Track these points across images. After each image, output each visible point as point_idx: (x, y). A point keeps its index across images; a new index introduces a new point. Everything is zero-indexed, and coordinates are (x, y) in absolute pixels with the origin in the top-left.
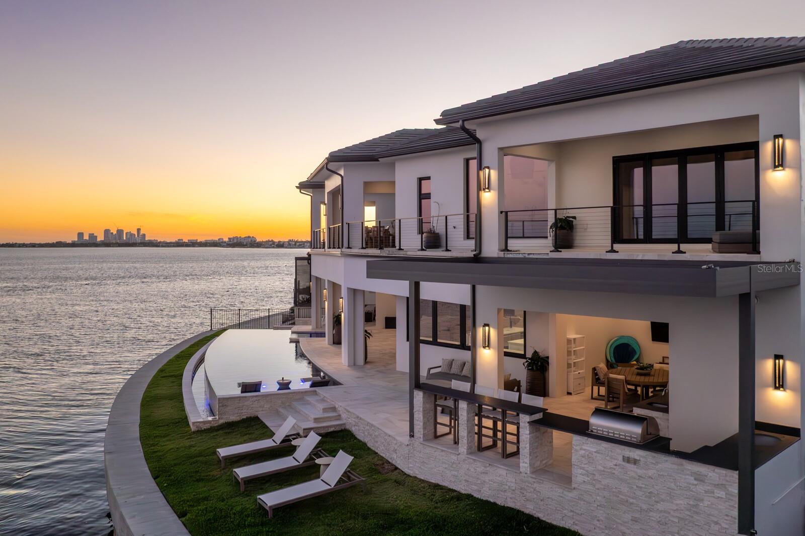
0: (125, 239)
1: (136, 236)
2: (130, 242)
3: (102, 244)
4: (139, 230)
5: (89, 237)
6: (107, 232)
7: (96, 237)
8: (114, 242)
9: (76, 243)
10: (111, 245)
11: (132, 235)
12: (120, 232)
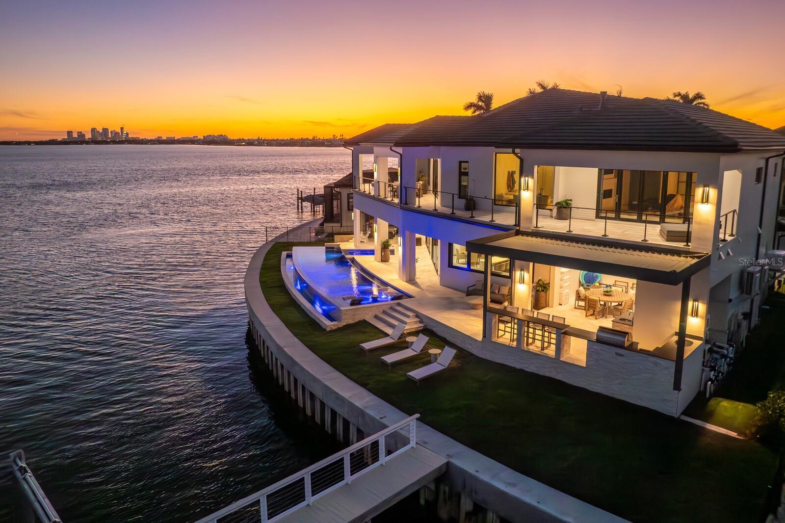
0: (110, 137)
1: (120, 134)
2: (115, 140)
3: (91, 142)
4: (122, 129)
6: (93, 130)
7: (84, 135)
8: (101, 139)
9: (66, 141)
10: (99, 143)
11: (117, 133)
12: (105, 130)
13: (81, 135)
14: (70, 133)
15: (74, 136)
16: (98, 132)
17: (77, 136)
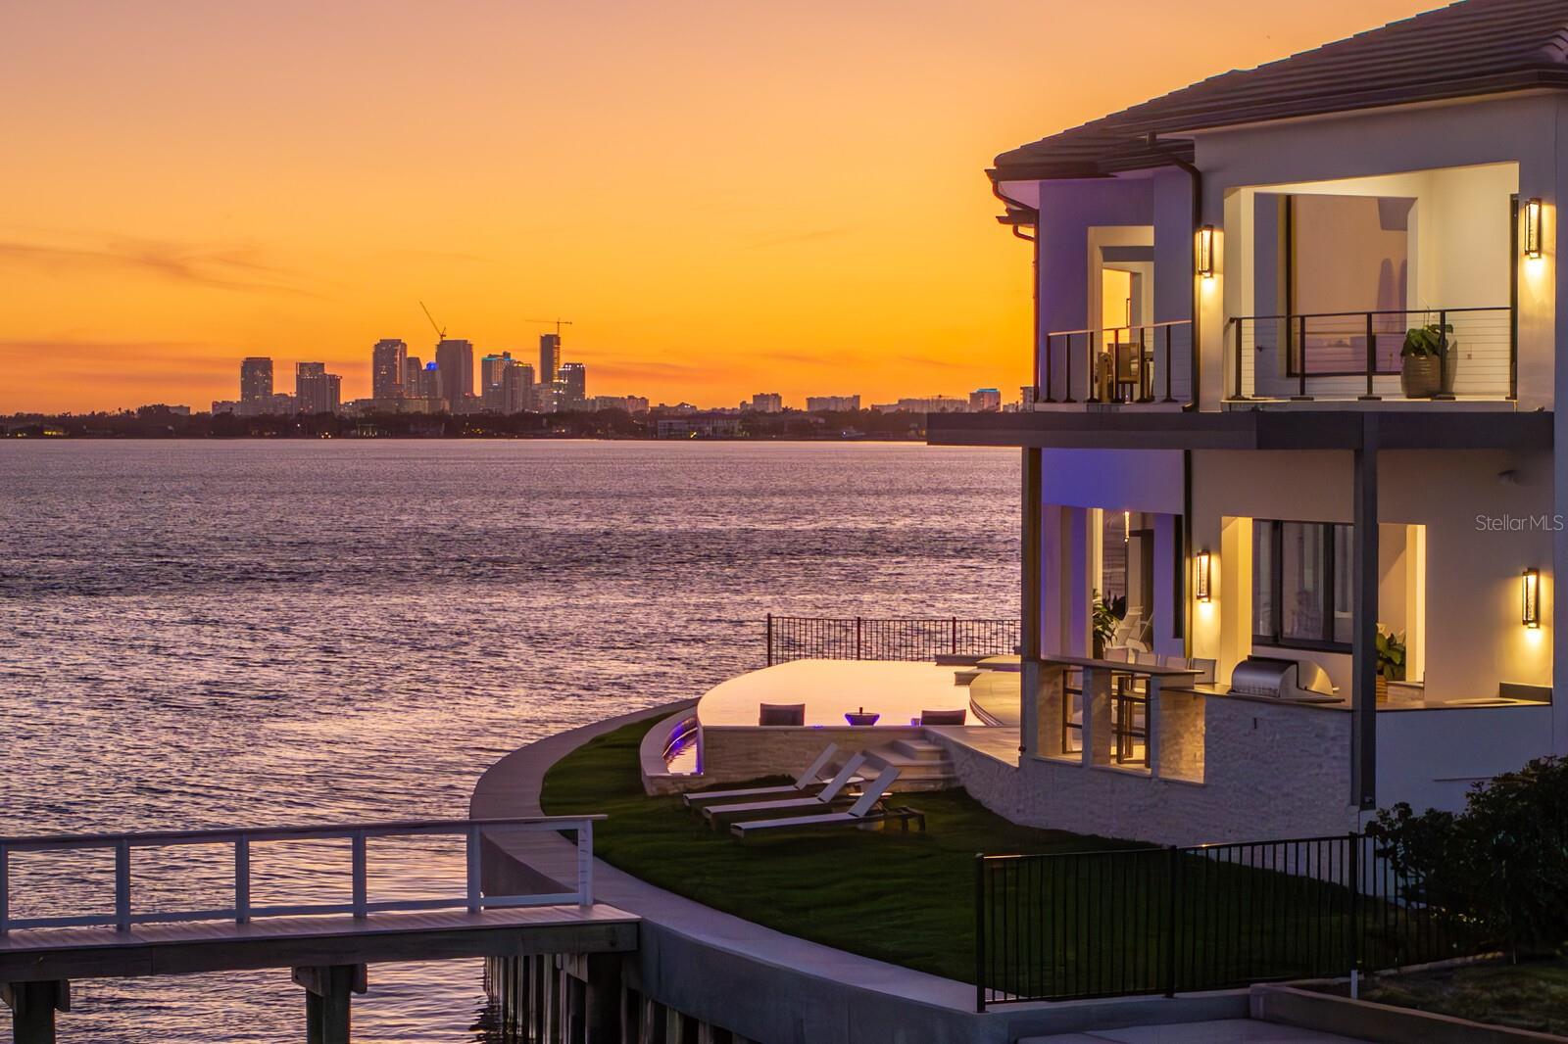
0: (478, 391)
1: (537, 380)
2: (507, 413)
3: (367, 420)
4: (549, 344)
5: (300, 380)
6: (387, 353)
7: (335, 381)
8: (423, 407)
9: (237, 412)
10: (412, 428)
11: (514, 372)
12: (454, 353)
13: (316, 379)
14: (256, 370)
15: (276, 391)
16: (415, 362)
17: (291, 390)
